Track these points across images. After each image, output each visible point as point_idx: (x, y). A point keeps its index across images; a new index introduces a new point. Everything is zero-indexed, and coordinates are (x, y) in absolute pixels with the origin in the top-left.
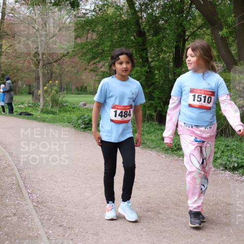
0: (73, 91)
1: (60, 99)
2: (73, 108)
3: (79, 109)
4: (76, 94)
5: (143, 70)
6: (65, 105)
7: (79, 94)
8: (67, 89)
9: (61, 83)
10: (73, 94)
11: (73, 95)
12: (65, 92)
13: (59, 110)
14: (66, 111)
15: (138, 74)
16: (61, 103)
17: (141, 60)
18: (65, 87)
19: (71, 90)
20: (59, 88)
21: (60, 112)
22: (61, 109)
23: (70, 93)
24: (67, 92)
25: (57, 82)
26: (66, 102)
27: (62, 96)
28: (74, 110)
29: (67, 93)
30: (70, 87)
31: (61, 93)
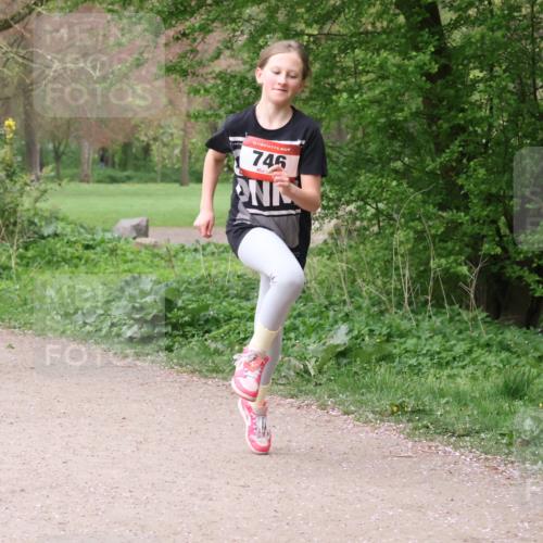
0: (87, 168)
1: (26, 203)
2: (87, 247)
3: (113, 251)
4: (100, 181)
5: (411, 65)
6: (47, 231)
7: (113, 180)
8: (58, 156)
9: (27, 129)
10: (85, 179)
11: (85, 186)
12: (48, 171)
13: (21, 257)
14: (52, 262)
15: (390, 82)
16: (32, 223)
17: (401, 19)
18: (51, 146)
19: (77, 162)
20: (19, 152)
21: (26, 263)
22: (30, 254)
23: (72, 178)
24: (57, 169)
25: (10, 122)
26: (54, 217)
27: (33, 191)
28: (90, 254)
29: (58, 178)
30: (73, 146)
31: (26, 178)
